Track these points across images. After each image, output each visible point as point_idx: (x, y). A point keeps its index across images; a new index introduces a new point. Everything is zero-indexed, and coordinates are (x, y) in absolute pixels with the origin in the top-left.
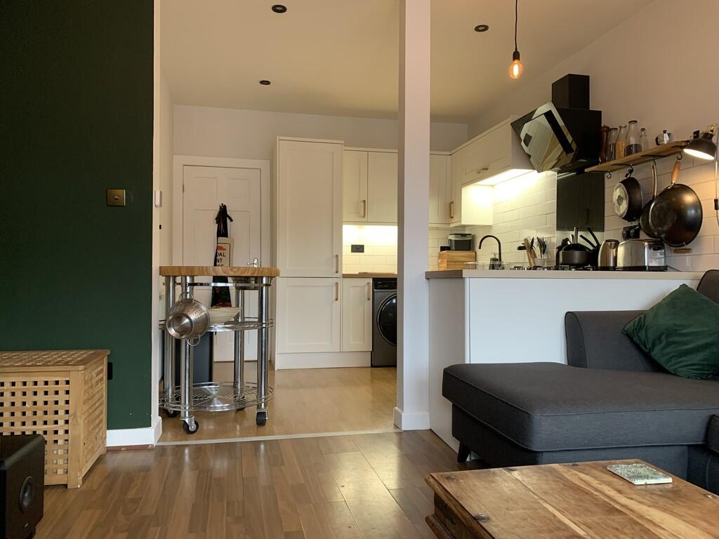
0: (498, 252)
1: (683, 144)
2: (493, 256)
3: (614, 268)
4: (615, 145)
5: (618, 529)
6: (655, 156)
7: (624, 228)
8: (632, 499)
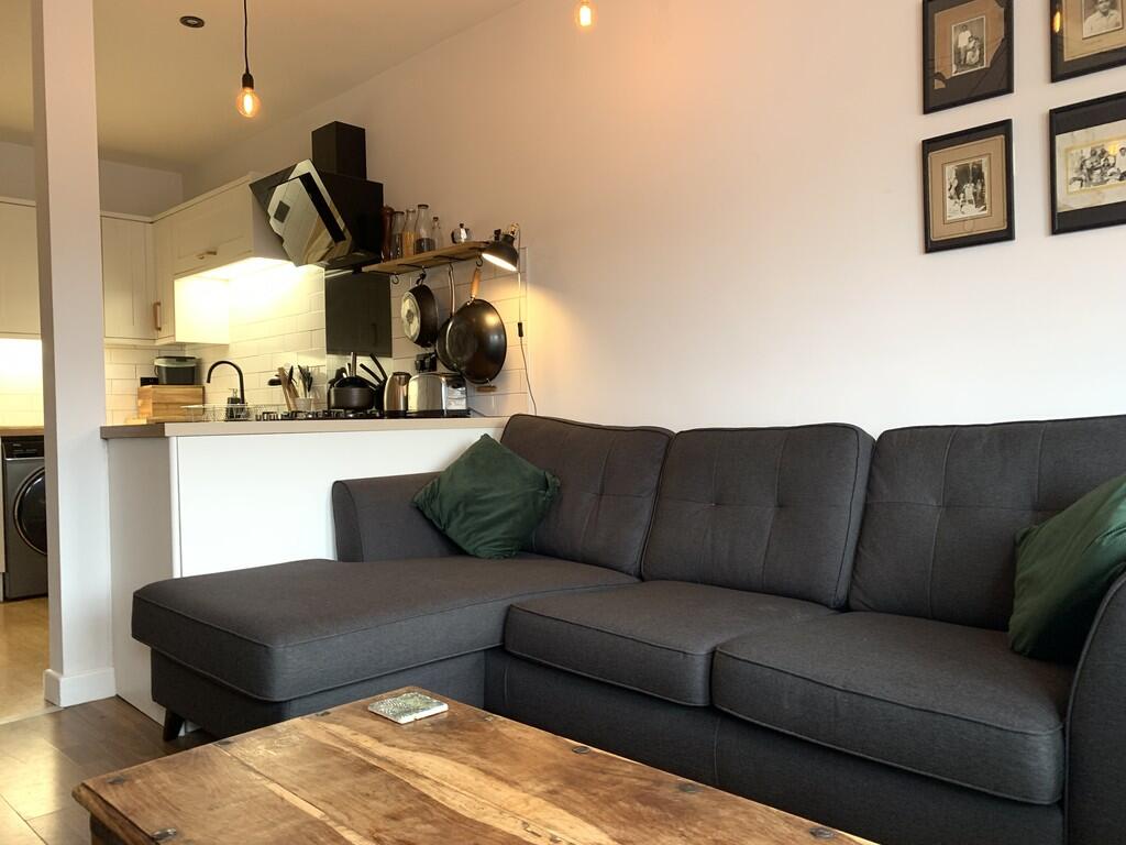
0: (239, 388)
1: (483, 246)
2: (231, 395)
3: (405, 415)
4: (401, 236)
5: (368, 795)
6: (451, 259)
7: (418, 356)
8: (394, 746)
